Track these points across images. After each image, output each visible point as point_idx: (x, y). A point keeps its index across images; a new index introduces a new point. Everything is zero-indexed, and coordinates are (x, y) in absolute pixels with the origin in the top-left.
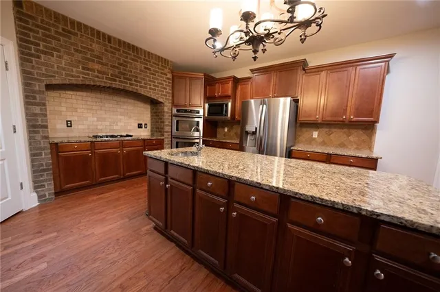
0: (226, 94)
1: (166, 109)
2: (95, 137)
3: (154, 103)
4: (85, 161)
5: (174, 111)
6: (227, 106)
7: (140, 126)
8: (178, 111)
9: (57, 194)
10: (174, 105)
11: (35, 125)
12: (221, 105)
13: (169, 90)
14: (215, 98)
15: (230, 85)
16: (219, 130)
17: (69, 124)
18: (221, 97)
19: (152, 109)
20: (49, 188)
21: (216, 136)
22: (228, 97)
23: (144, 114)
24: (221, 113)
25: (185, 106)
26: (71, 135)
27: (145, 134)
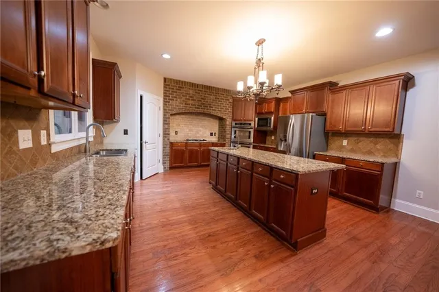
0: (270, 110)
1: (228, 123)
2: (187, 140)
3: (221, 119)
4: (182, 152)
5: (234, 124)
6: (270, 119)
7: (211, 134)
8: (236, 124)
9: (171, 168)
10: (234, 120)
11: (166, 134)
12: (266, 119)
13: (230, 110)
14: (262, 113)
15: (273, 104)
16: (268, 138)
17: (176, 134)
18: (266, 113)
19: (220, 123)
20: (168, 164)
21: (265, 143)
22: (271, 113)
23: (214, 126)
24: (266, 126)
25: (241, 120)
26: (177, 139)
27: (214, 139)
